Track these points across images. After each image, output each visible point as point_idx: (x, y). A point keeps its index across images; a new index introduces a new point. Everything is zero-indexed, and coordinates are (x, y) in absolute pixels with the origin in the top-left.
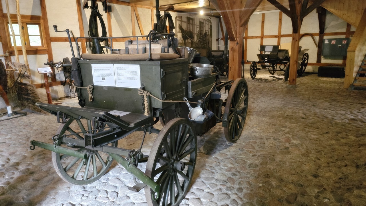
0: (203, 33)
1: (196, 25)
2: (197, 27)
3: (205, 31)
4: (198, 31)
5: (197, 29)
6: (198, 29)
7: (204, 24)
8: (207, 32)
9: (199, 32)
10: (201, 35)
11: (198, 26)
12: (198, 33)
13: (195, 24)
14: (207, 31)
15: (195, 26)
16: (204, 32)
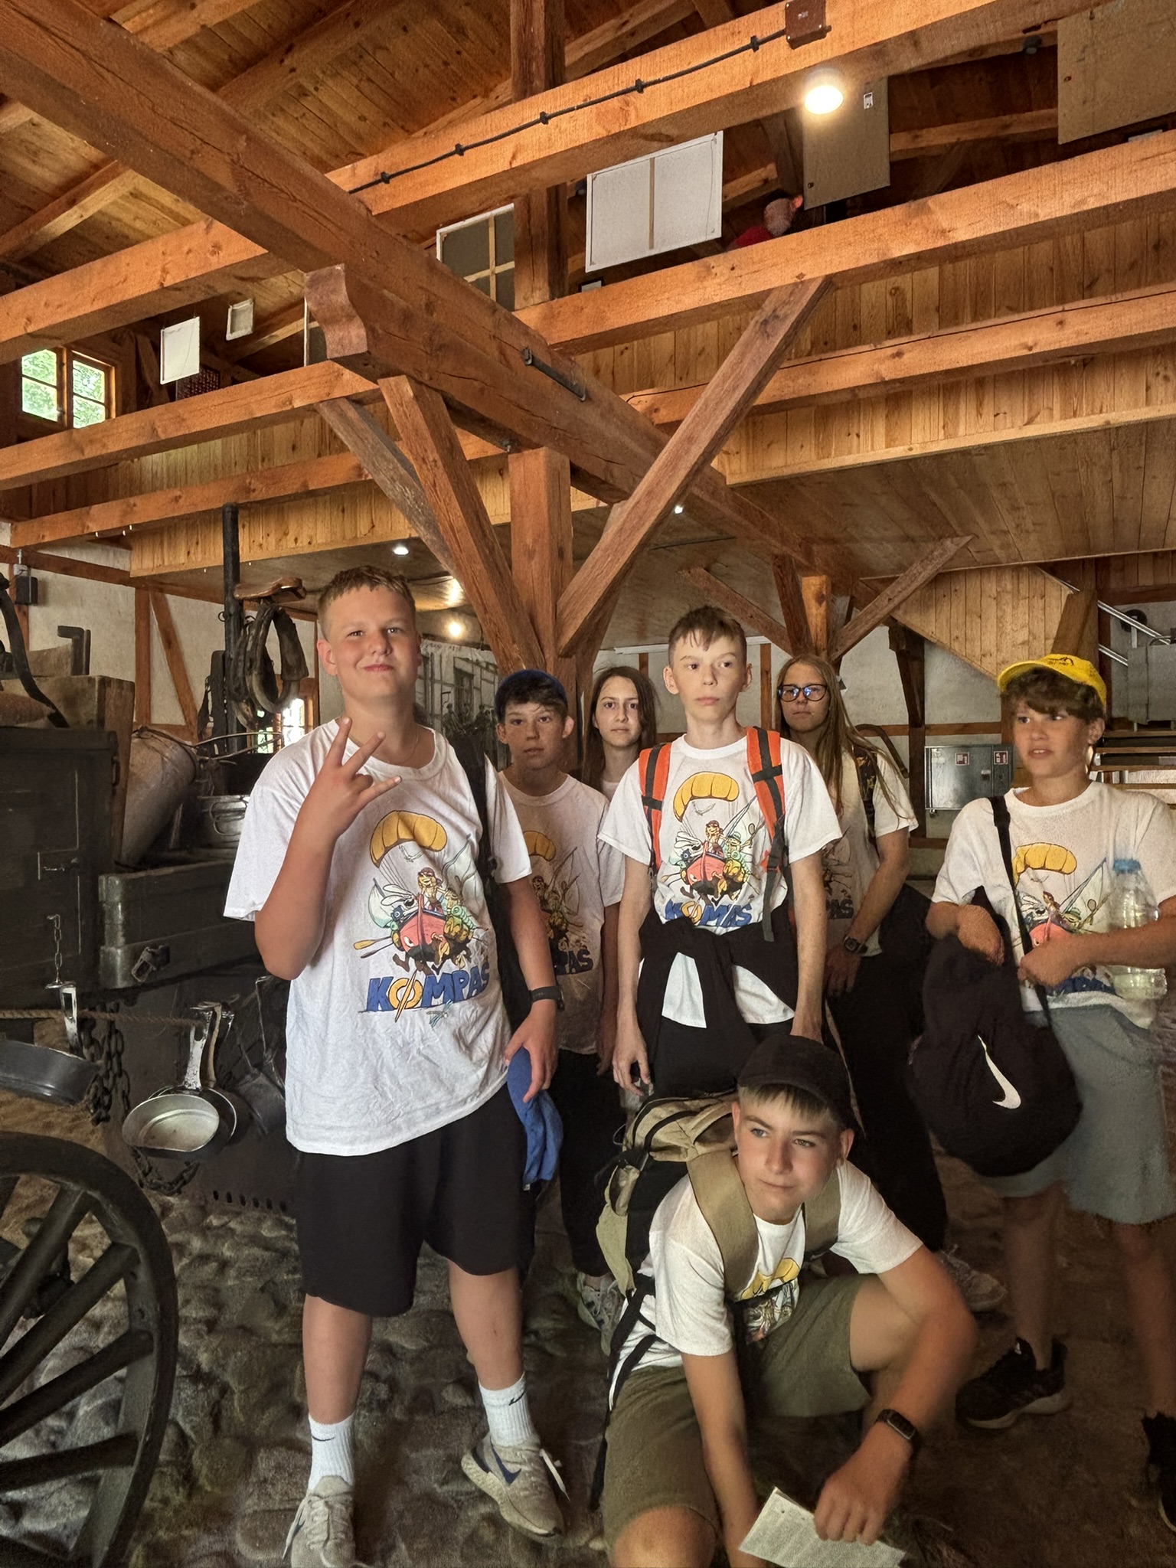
0: (470, 716)
1: (443, 683)
2: (447, 689)
3: (482, 707)
4: (449, 706)
5: (445, 697)
6: (451, 699)
7: (476, 680)
8: (487, 712)
9: (453, 709)
10: (461, 721)
11: (451, 685)
12: (451, 712)
13: (437, 677)
14: (486, 709)
15: (437, 687)
16: (476, 711)
